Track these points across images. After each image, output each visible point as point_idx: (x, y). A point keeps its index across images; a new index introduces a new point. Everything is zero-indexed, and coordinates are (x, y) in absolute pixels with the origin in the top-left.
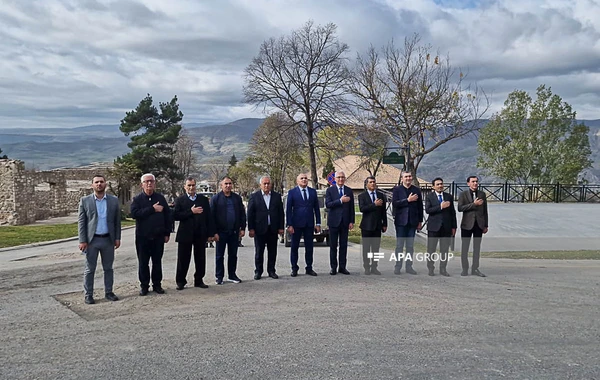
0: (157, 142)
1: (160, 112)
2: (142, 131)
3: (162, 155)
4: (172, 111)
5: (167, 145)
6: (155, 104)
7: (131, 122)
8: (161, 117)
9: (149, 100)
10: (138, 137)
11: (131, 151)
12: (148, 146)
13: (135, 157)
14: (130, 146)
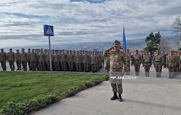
0: (154, 44)
1: (155, 36)
2: (150, 41)
3: (155, 47)
4: (158, 36)
5: (157, 44)
6: (154, 34)
7: (148, 39)
8: (155, 37)
9: (152, 33)
10: (149, 43)
11: (147, 46)
12: (152, 45)
13: (148, 48)
14: (147, 45)
